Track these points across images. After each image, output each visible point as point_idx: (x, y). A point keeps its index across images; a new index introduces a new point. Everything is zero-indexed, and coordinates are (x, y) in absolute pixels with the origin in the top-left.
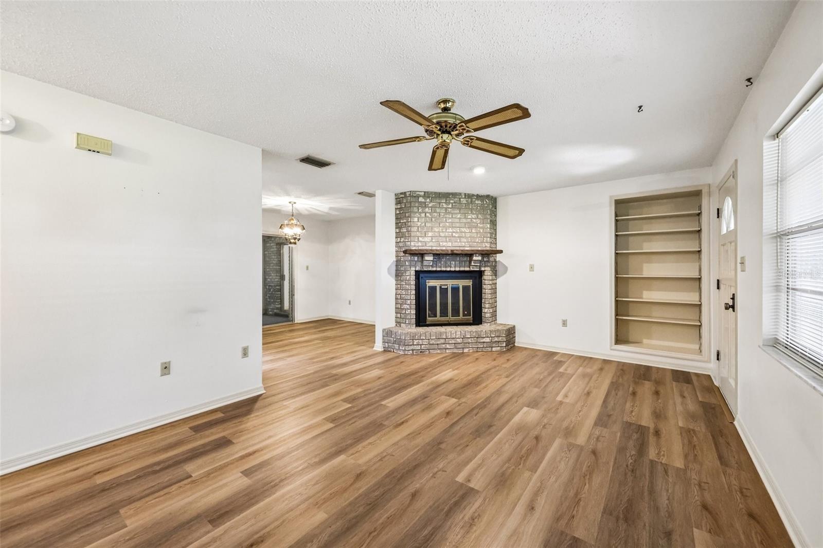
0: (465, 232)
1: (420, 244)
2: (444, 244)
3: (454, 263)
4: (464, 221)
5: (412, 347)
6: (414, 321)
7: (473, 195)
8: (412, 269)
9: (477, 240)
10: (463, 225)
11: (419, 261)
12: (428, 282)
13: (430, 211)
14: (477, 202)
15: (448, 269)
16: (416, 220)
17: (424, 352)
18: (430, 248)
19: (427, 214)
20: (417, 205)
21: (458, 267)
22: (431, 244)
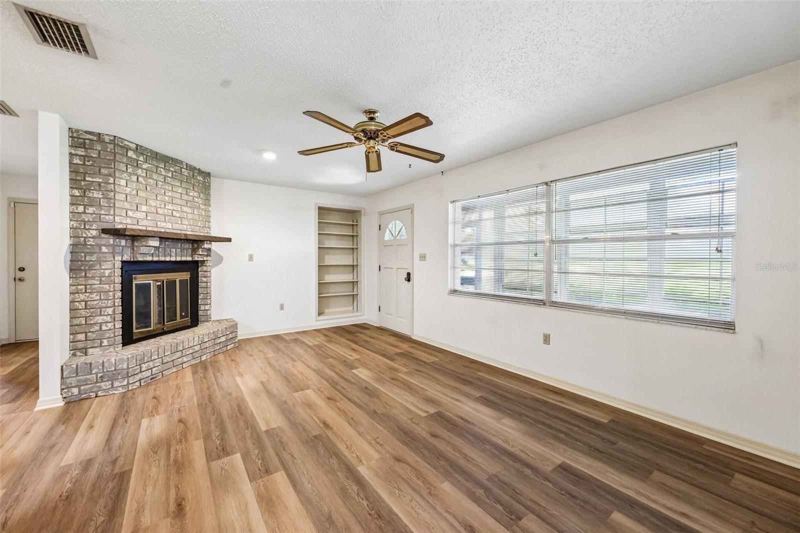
0: (187, 213)
1: (129, 221)
2: (163, 224)
3: (174, 250)
4: (186, 197)
5: (138, 377)
6: (119, 339)
7: (195, 168)
8: (116, 258)
9: (199, 224)
10: (184, 203)
11: (128, 247)
12: (135, 279)
13: (145, 175)
14: (198, 178)
15: (168, 259)
16: (123, 182)
17: (156, 377)
18: (144, 228)
19: (140, 179)
20: (125, 160)
21: (179, 256)
22: (145, 222)
